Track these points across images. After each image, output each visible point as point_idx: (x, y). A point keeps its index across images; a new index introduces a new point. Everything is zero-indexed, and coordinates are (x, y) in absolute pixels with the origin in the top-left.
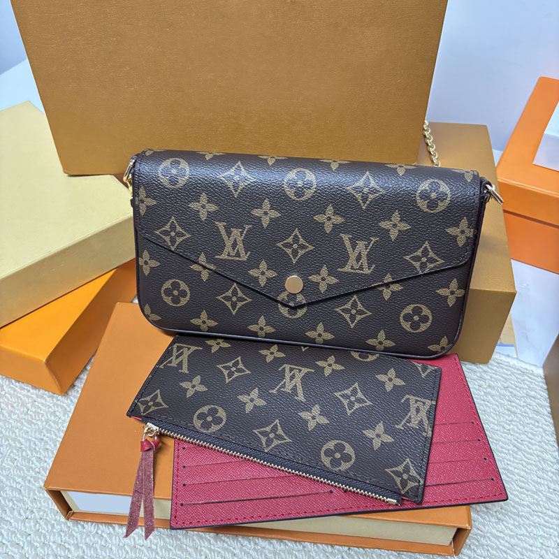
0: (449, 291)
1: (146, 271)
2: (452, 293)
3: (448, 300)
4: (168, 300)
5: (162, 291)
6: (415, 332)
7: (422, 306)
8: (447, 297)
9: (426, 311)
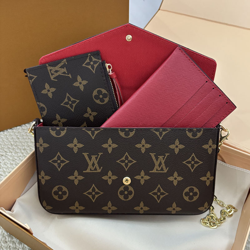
0: (206, 178)
1: (43, 182)
2: (208, 179)
3: (206, 183)
4: (56, 197)
5: (53, 193)
6: (191, 201)
7: (194, 187)
8: (206, 181)
9: (196, 190)
